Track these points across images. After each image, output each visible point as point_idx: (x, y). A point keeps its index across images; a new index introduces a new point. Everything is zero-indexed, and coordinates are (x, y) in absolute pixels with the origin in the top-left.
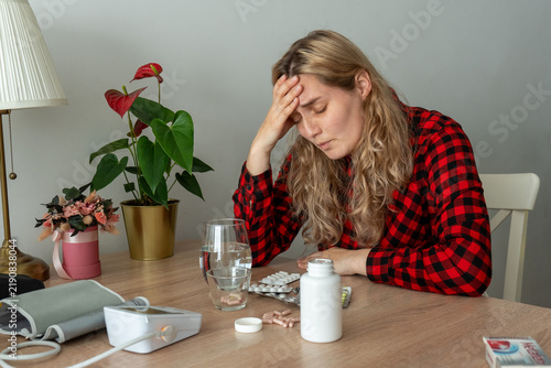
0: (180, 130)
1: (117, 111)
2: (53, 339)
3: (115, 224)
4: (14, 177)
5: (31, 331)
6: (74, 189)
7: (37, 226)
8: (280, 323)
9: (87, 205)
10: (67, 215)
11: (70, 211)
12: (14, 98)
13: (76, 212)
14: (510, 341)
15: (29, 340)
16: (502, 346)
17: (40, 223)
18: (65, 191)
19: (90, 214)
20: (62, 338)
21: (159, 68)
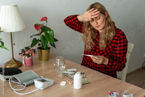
0: (51, 34)
1: (37, 30)
2: (24, 85)
3: (36, 55)
4: (14, 44)
5: (19, 83)
6: (27, 47)
7: (19, 54)
8: (70, 83)
9: (30, 51)
10: (26, 53)
11: (27, 53)
12: (15, 29)
13: (28, 53)
14: (114, 93)
15: (19, 85)
16: (112, 94)
17: (20, 54)
18: (25, 48)
19: (31, 53)
20: (26, 85)
21: (46, 18)
